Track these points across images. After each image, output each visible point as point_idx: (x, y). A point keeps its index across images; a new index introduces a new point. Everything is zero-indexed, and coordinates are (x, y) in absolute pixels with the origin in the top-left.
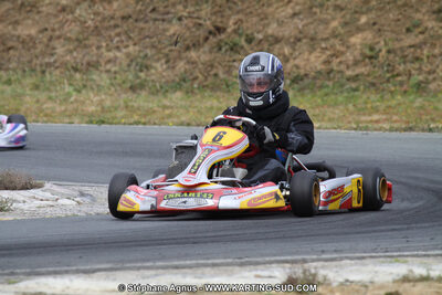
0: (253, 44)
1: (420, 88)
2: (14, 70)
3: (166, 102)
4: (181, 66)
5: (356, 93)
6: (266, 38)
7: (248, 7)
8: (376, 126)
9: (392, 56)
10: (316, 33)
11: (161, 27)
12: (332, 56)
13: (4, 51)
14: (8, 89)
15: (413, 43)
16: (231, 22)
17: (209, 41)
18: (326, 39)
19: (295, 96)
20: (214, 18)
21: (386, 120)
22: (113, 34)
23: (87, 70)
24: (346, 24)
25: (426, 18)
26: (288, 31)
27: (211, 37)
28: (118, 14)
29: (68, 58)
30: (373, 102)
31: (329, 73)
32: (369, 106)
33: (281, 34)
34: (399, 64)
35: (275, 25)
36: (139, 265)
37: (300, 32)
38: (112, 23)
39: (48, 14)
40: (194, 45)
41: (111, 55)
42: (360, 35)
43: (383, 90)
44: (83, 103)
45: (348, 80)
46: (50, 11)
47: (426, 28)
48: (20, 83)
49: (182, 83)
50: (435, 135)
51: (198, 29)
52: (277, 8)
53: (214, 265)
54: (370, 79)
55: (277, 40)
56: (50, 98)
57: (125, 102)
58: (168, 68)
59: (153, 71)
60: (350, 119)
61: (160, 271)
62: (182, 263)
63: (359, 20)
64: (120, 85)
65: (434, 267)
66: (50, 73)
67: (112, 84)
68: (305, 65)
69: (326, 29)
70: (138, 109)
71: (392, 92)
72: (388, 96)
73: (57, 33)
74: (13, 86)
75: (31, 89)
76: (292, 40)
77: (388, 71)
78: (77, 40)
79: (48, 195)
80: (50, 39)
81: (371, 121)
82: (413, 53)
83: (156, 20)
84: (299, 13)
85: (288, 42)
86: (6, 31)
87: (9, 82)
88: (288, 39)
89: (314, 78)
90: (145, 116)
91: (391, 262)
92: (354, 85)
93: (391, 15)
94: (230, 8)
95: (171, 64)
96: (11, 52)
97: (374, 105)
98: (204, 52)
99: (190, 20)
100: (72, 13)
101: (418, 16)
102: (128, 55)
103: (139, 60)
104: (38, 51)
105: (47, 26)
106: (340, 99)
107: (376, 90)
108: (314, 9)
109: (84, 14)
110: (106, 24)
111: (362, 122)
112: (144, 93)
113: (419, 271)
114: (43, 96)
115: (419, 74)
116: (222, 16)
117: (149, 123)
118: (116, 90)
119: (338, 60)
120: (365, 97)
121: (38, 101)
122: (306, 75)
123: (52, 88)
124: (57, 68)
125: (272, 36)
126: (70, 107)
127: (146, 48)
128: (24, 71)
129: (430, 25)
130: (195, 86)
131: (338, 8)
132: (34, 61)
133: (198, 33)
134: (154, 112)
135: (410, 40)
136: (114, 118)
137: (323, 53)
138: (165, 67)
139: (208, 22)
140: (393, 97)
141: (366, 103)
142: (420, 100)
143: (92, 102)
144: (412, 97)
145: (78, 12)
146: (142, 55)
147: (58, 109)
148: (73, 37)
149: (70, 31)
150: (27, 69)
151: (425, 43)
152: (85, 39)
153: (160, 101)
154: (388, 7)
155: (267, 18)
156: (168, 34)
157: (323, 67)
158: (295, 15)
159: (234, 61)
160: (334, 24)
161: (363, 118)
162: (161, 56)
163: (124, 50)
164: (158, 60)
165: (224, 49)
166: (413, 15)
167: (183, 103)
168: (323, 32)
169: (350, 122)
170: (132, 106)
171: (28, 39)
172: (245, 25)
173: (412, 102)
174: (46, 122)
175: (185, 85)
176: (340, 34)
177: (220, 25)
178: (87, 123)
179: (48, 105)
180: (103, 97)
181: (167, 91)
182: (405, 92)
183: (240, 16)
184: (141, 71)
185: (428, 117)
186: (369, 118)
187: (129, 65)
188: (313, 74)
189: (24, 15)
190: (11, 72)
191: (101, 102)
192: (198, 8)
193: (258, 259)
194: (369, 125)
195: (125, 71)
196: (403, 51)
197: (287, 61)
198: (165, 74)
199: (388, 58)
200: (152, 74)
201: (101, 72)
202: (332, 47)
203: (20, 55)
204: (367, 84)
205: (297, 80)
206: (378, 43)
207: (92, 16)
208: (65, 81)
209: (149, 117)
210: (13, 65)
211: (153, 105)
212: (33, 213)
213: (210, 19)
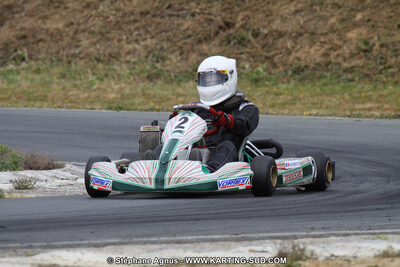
0: (259, 39)
2: (43, 60)
4: (194, 57)
5: (352, 84)
6: (271, 32)
7: (255, 5)
8: (368, 113)
9: (384, 50)
10: (316, 28)
11: (176, 22)
12: (330, 49)
14: (37, 78)
16: (240, 18)
17: (219, 36)
18: (326, 34)
19: (296, 85)
20: (224, 14)
21: (378, 108)
22: (132, 28)
24: (344, 20)
26: (290, 27)
27: (221, 32)
28: (137, 10)
29: (92, 49)
30: (366, 91)
31: (327, 65)
32: (363, 95)
33: (284, 29)
34: (391, 57)
35: (278, 21)
36: (145, 239)
37: (302, 27)
38: (132, 18)
39: (74, 10)
40: (205, 39)
41: (130, 47)
42: (356, 31)
43: (377, 80)
44: (105, 90)
45: (345, 71)
46: (76, 7)
48: (48, 71)
51: (209, 24)
52: (281, 6)
53: (213, 240)
54: (365, 71)
55: (281, 35)
56: (75, 86)
57: (143, 90)
58: (182, 59)
59: (168, 62)
60: (346, 107)
61: (164, 245)
62: (184, 238)
63: (355, 17)
64: (138, 74)
66: (76, 64)
67: (131, 74)
68: (306, 57)
69: (325, 25)
70: (155, 96)
71: (384, 83)
72: (382, 86)
73: (82, 27)
74: (42, 75)
75: (58, 78)
76: (294, 35)
77: (381, 64)
78: (100, 33)
79: (68, 174)
80: (76, 32)
81: (364, 109)
83: (172, 15)
84: (301, 10)
85: (291, 37)
86: (36, 25)
87: (38, 71)
88: (291, 34)
89: (314, 69)
90: (160, 103)
91: (373, 239)
92: (350, 76)
93: (384, 13)
94: (238, 5)
95: (184, 56)
96: (41, 44)
97: (368, 94)
98: (215, 45)
99: (201, 16)
100: (96, 8)
103: (156, 52)
104: (64, 43)
105: (73, 20)
106: (337, 88)
107: (371, 80)
108: (314, 7)
109: (106, 10)
110: (126, 19)
111: (355, 110)
112: (160, 82)
113: (398, 247)
114: (68, 84)
116: (232, 13)
117: (163, 110)
118: (134, 79)
119: (336, 53)
120: (359, 87)
121: (64, 88)
122: (306, 67)
123: (77, 77)
124: (82, 58)
125: (276, 31)
126: (93, 94)
127: (163, 40)
128: (52, 61)
131: (336, 6)
132: (61, 52)
133: (209, 28)
134: (169, 99)
136: (132, 104)
137: (322, 46)
138: (179, 58)
139: (219, 18)
140: (385, 87)
141: (360, 92)
143: (113, 90)
145: (101, 7)
146: (158, 47)
147: (81, 96)
148: (97, 30)
149: (94, 25)
150: (54, 59)
152: (108, 32)
153: (174, 89)
154: (381, 5)
155: (272, 15)
156: (182, 28)
157: (322, 59)
158: (297, 12)
159: (242, 53)
160: (333, 20)
161: (357, 106)
162: (176, 48)
163: (142, 43)
164: (173, 52)
165: (232, 43)
168: (322, 27)
169: (345, 110)
170: (149, 94)
171: (55, 32)
172: (251, 21)
174: (69, 108)
176: (338, 30)
177: (230, 21)
178: (107, 109)
179: (74, 92)
181: (180, 81)
182: (396, 82)
183: (248, 13)
184: (158, 62)
186: (362, 106)
187: (147, 57)
188: (312, 65)
189: (52, 10)
190: (40, 62)
191: (121, 90)
192: (209, 5)
193: (253, 235)
194: (362, 112)
195: (143, 62)
196: (395, 46)
197: (290, 53)
198: (179, 64)
199: (381, 52)
200: (168, 65)
201: (121, 63)
202: (330, 41)
203: (49, 47)
204: (362, 75)
205: (298, 71)
206: (372, 38)
207: (114, 12)
208: (89, 71)
209: (164, 104)
210: (42, 56)
211: (168, 93)
212: (54, 191)
213: (220, 15)
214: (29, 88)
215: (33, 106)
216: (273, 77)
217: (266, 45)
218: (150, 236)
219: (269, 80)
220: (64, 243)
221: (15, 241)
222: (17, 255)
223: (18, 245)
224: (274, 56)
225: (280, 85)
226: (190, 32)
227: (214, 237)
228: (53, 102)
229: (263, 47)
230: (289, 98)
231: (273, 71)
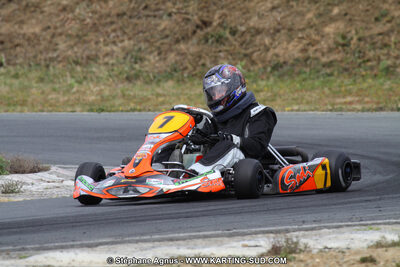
0: (237, 36)
1: (389, 71)
2: (21, 65)
3: (159, 90)
4: (172, 57)
5: (332, 78)
6: (249, 30)
7: (231, 3)
8: (349, 107)
9: (362, 43)
10: (293, 24)
11: (153, 22)
12: (308, 44)
13: (11, 48)
14: (16, 82)
15: (381, 31)
16: (216, 17)
17: (197, 34)
18: (303, 30)
19: (275, 82)
20: (200, 13)
21: (358, 101)
22: (109, 30)
23: (87, 63)
24: (320, 15)
25: (393, 8)
26: (268, 23)
27: (198, 31)
28: (114, 12)
29: (70, 53)
30: (346, 85)
32: (343, 89)
33: (261, 26)
34: (370, 50)
35: (255, 18)
36: (138, 238)
37: (279, 24)
39: (50, 14)
40: (183, 38)
41: (108, 49)
42: (333, 25)
43: (355, 74)
44: (84, 93)
45: (324, 66)
46: (52, 11)
47: (393, 18)
48: (26, 76)
49: (174, 73)
51: (186, 24)
52: (258, 3)
53: (205, 237)
54: (344, 65)
55: (258, 32)
56: (54, 90)
57: (122, 91)
58: (160, 59)
59: (146, 63)
60: (327, 102)
61: (157, 243)
63: (331, 11)
64: (117, 76)
66: (54, 67)
67: (110, 76)
68: (284, 54)
69: (302, 20)
70: (134, 97)
71: (363, 76)
72: (360, 80)
73: (59, 31)
74: (20, 79)
75: (37, 82)
76: (272, 31)
77: (359, 57)
79: (54, 177)
80: (53, 36)
81: (345, 103)
82: (382, 40)
83: (148, 16)
84: (278, 7)
85: (268, 33)
86: (12, 30)
87: (16, 76)
88: (268, 31)
89: (293, 65)
90: (140, 104)
91: (365, 230)
92: (328, 71)
93: (361, 6)
94: (215, 4)
95: (163, 56)
96: (18, 49)
97: (349, 87)
98: (193, 45)
99: (178, 15)
100: (73, 11)
101: (386, 6)
102: (123, 49)
103: (134, 53)
104: (42, 47)
105: (49, 24)
106: (317, 83)
107: (350, 74)
108: (291, 3)
109: (83, 12)
110: (103, 21)
111: (337, 104)
112: (139, 83)
114: (47, 88)
115: (388, 59)
116: (208, 11)
117: (144, 110)
118: (114, 81)
119: (314, 48)
120: (339, 81)
121: (43, 93)
122: (285, 63)
123: (56, 80)
124: (60, 62)
125: (254, 28)
126: (72, 98)
127: (140, 42)
128: (30, 65)
129: (396, 14)
130: (185, 75)
132: (39, 56)
133: (186, 27)
134: (149, 99)
135: (378, 28)
136: (113, 106)
137: (300, 42)
138: (157, 58)
139: (196, 17)
140: (364, 81)
141: (340, 86)
142: (389, 82)
143: (92, 91)
144: (381, 80)
145: (77, 10)
146: (136, 48)
147: (62, 99)
148: (74, 34)
149: (71, 28)
150: (32, 64)
151: (392, 31)
152: (85, 35)
153: (153, 90)
155: (248, 12)
156: (159, 28)
157: (300, 55)
158: (274, 8)
159: (220, 51)
160: (310, 15)
161: (338, 100)
162: (153, 48)
163: (120, 45)
164: (151, 52)
165: (210, 41)
166: (381, 5)
167: (174, 91)
168: (300, 23)
169: (326, 105)
170: (129, 95)
171: (32, 37)
172: (229, 18)
173: (382, 84)
174: (51, 111)
175: (176, 74)
176: (315, 25)
177: (206, 19)
178: (89, 111)
179: (53, 96)
180: (103, 87)
181: (159, 81)
182: (376, 76)
183: (225, 11)
184: (136, 63)
185: (397, 98)
186: (343, 100)
187: (125, 58)
188: (291, 61)
189: (28, 14)
190: (18, 67)
191: (100, 92)
192: (186, 4)
193: (245, 230)
194: (344, 107)
195: (121, 64)
196: (373, 39)
197: (268, 50)
198: (157, 65)
200: (146, 66)
201: (100, 64)
202: (307, 36)
203: (26, 51)
204: (341, 69)
205: (276, 67)
206: (349, 32)
207: (90, 15)
208: (68, 74)
209: (144, 105)
210: (20, 60)
211: (147, 93)
212: (41, 194)
213: (197, 14)
214: (8, 93)
215: (14, 110)
216: (252, 74)
217: (244, 42)
218: (142, 235)
219: (249, 77)
220: (57, 244)
221: (7, 244)
222: (11, 258)
223: (11, 248)
224: (253, 53)
225: (260, 82)
226: (167, 32)
227: (206, 233)
228: (33, 106)
229: (242, 45)
230: (269, 94)
231: (252, 68)
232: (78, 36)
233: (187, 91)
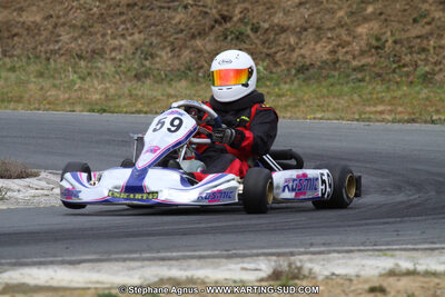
0: (259, 34)
1: (427, 79)
4: (186, 54)
5: (362, 84)
6: (272, 27)
8: (379, 117)
9: (398, 46)
10: (322, 23)
11: (166, 15)
12: (338, 46)
13: (8, 37)
14: (12, 76)
15: (419, 33)
16: (237, 11)
17: (214, 30)
18: (334, 28)
19: (300, 86)
20: (219, 7)
21: (391, 111)
22: (118, 21)
23: (92, 57)
24: (352, 13)
25: (433, 8)
26: (292, 21)
27: (217, 26)
28: (124, 2)
29: (73, 45)
30: (378, 93)
32: (375, 96)
33: (286, 23)
34: (406, 55)
35: (281, 15)
36: (125, 256)
37: (306, 22)
38: (118, 10)
40: (199, 34)
41: (116, 42)
42: (366, 26)
43: (390, 80)
44: (87, 91)
45: (354, 70)
47: (433, 19)
48: (24, 69)
49: (188, 72)
50: (437, 127)
51: (204, 18)
53: (201, 257)
54: (376, 70)
55: (283, 30)
56: (54, 86)
57: (130, 91)
58: (174, 56)
59: (158, 59)
60: (355, 109)
61: (147, 263)
62: (169, 254)
63: (365, 10)
64: (124, 73)
65: (421, 261)
66: (55, 61)
68: (311, 55)
69: (333, 18)
70: (142, 97)
71: (397, 83)
72: (395, 87)
73: (62, 20)
74: (18, 73)
75: (35, 77)
76: (298, 29)
77: (394, 62)
79: (43, 184)
80: (55, 26)
81: (376, 112)
82: (420, 44)
83: (162, 8)
84: (305, 3)
85: (294, 32)
86: (10, 17)
87: (13, 69)
88: (294, 29)
89: (320, 68)
90: (148, 105)
91: (378, 256)
92: (359, 76)
93: (398, 6)
95: (176, 52)
96: (16, 38)
97: (380, 95)
98: (210, 41)
99: (195, 8)
101: (425, 6)
103: (144, 48)
104: (42, 38)
105: (52, 12)
106: (346, 89)
107: (383, 80)
109: (89, 1)
110: (112, 12)
111: (366, 113)
112: (148, 81)
113: (406, 265)
114: (46, 83)
115: (425, 65)
116: (228, 5)
117: (151, 112)
118: (120, 78)
119: (344, 50)
120: (370, 87)
121: (42, 89)
122: (312, 65)
123: (57, 76)
124: (62, 55)
125: (278, 25)
126: (74, 95)
127: (152, 35)
128: (29, 58)
129: (437, 15)
130: (201, 75)
132: (39, 47)
133: (203, 22)
134: (158, 100)
135: (416, 30)
136: (118, 107)
137: (328, 43)
138: (170, 55)
139: (214, 11)
140: (399, 88)
141: (370, 93)
142: (425, 91)
143: (96, 90)
144: (417, 89)
146: (147, 43)
147: (61, 97)
148: (79, 24)
149: (75, 18)
150: (31, 56)
151: (432, 34)
153: (164, 90)
155: (273, 7)
157: (329, 57)
158: (301, 4)
160: (341, 13)
161: (368, 109)
162: (166, 44)
163: (129, 38)
164: (164, 48)
165: (229, 38)
166: (420, 5)
167: (188, 92)
168: (329, 21)
169: (354, 113)
170: (137, 95)
171: (33, 26)
172: (251, 13)
173: (418, 93)
174: (47, 110)
175: (190, 73)
176: (346, 24)
177: (226, 13)
178: (89, 111)
179: (53, 92)
180: (108, 85)
181: (172, 80)
182: (411, 83)
183: (246, 5)
184: (146, 59)
185: (433, 109)
186: (373, 109)
187: (134, 53)
188: (318, 63)
190: (15, 59)
191: (105, 91)
193: (246, 252)
194: (372, 116)
195: (129, 60)
196: (410, 42)
197: (293, 50)
198: (170, 62)
199: (394, 49)
200: (157, 63)
201: (106, 60)
202: (337, 37)
203: (25, 42)
204: (373, 74)
205: (302, 69)
206: (385, 33)
207: (97, 4)
208: (70, 69)
209: (152, 106)
210: (17, 52)
211: (157, 94)
212: (27, 202)
213: (216, 8)
215: (6, 108)
216: (274, 76)
217: (267, 40)
218: (131, 252)
219: (270, 79)
220: (35, 260)
224: (275, 53)
225: (282, 86)
226: (182, 26)
228: (30, 103)
229: (264, 43)
230: (292, 99)
231: (274, 70)
232: (82, 27)
233: (201, 93)
